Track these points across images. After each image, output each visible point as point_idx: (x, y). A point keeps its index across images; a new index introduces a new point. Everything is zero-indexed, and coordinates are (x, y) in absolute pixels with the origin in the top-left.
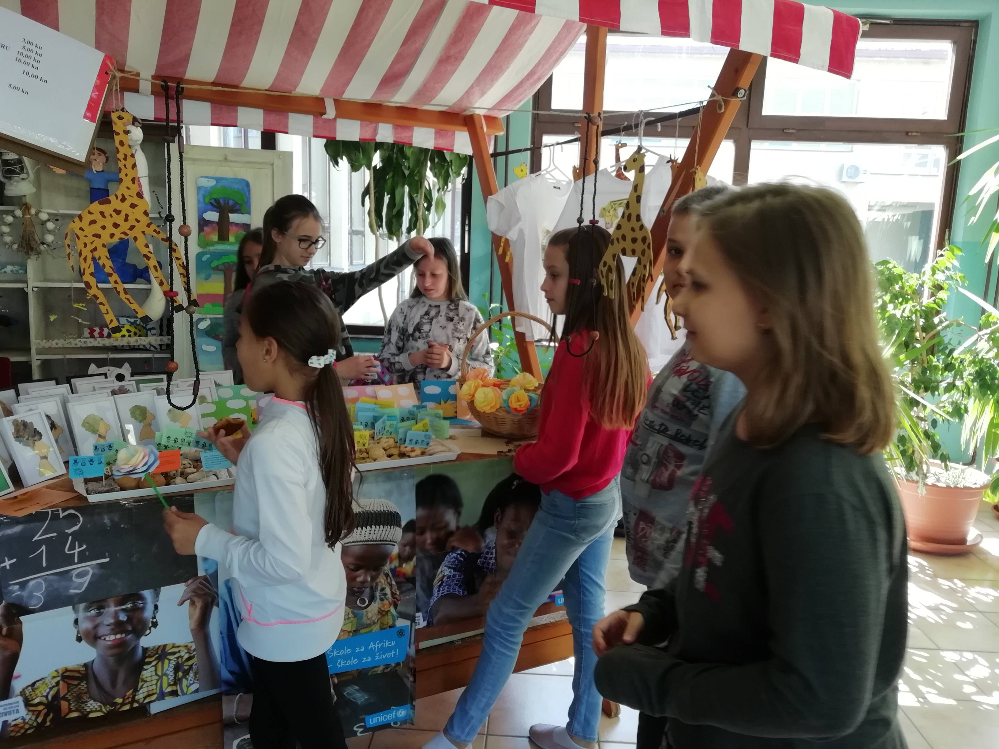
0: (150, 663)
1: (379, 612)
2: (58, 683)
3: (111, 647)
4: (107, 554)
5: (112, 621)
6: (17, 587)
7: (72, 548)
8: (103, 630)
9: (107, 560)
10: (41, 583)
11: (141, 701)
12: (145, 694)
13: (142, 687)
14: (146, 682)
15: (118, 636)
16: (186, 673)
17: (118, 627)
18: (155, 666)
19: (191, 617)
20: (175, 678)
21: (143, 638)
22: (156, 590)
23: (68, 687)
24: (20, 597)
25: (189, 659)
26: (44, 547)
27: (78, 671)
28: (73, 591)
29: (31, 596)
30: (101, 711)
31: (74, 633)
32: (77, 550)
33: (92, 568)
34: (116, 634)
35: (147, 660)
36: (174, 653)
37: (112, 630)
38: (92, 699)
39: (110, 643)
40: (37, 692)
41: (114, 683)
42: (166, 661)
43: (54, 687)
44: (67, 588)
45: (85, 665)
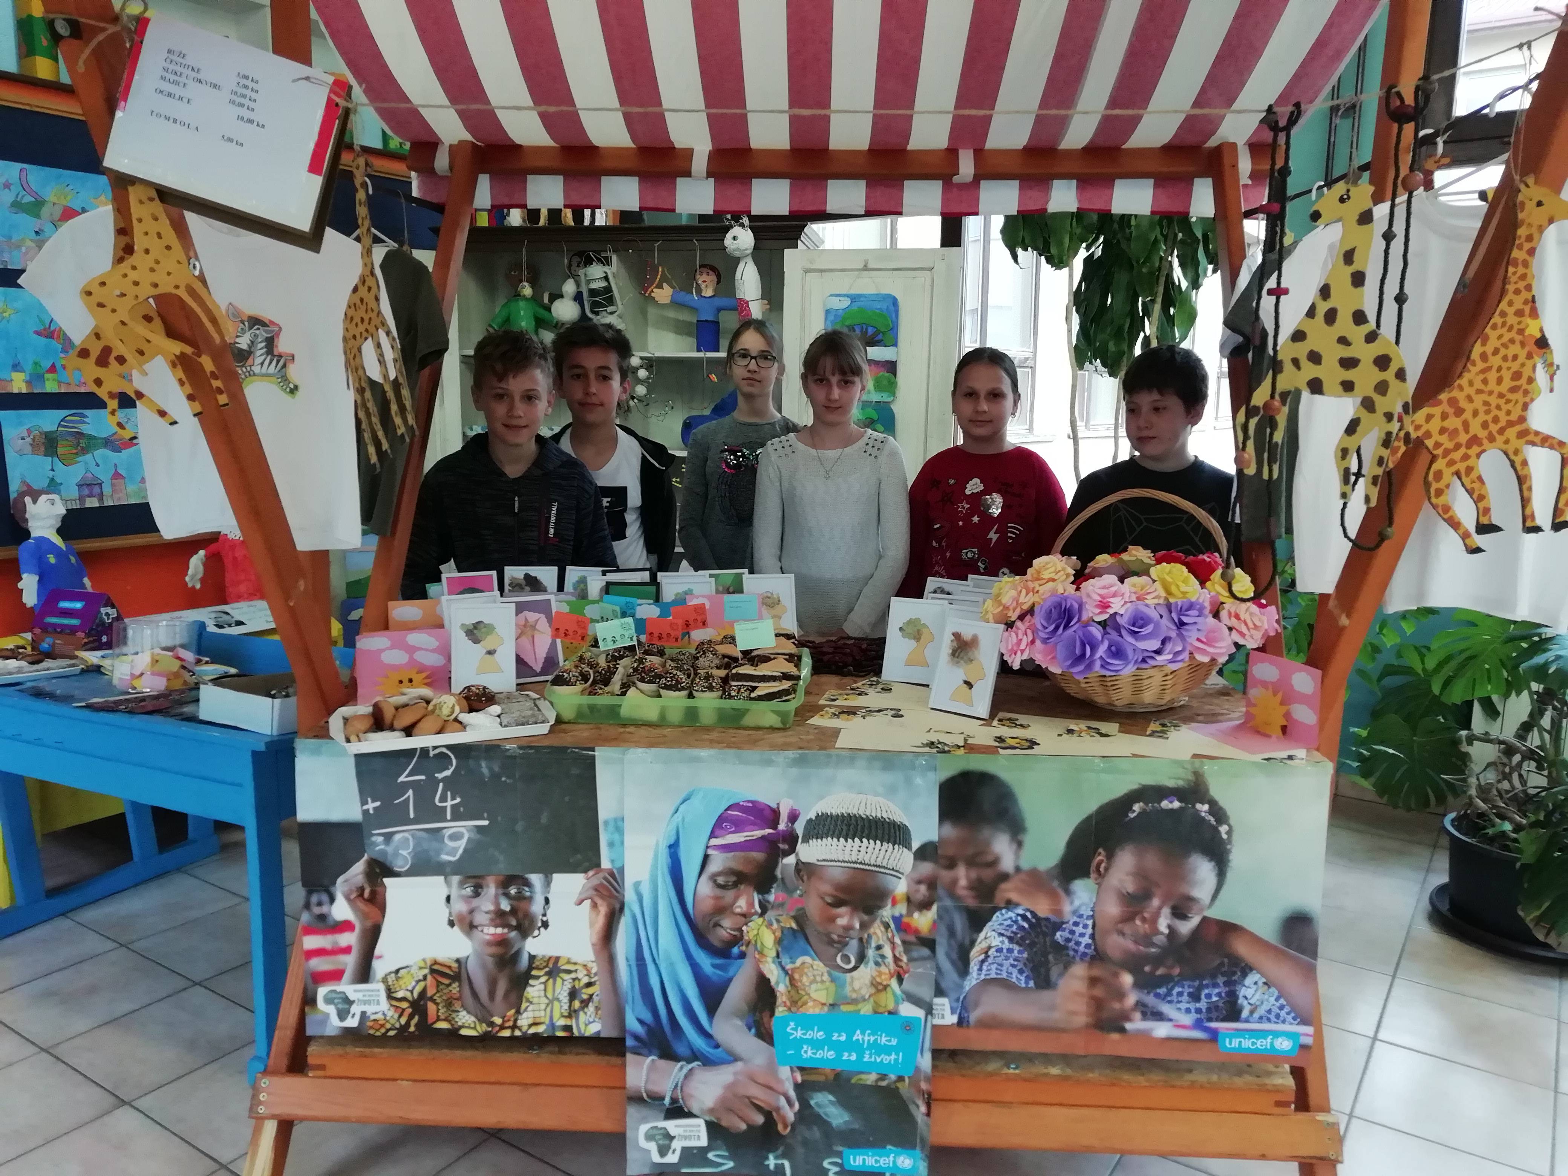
0: (537, 978)
1: (872, 984)
2: (425, 977)
3: (490, 944)
4: (485, 815)
5: (492, 908)
6: (381, 839)
7: (443, 799)
8: (481, 918)
9: (485, 823)
10: (407, 839)
11: (524, 1029)
12: (531, 1021)
13: (526, 1010)
14: (531, 1003)
15: (499, 930)
16: (585, 1003)
17: (500, 917)
18: (545, 983)
19: (592, 925)
20: (570, 1006)
21: (530, 940)
22: (546, 877)
23: (438, 986)
24: (384, 853)
25: (589, 985)
26: (410, 793)
27: (450, 967)
28: (445, 857)
29: (396, 854)
30: (475, 1028)
31: (443, 914)
32: (449, 803)
33: (468, 831)
34: (496, 926)
35: (534, 973)
36: (569, 972)
37: (492, 920)
38: (465, 1009)
39: (488, 937)
40: (401, 982)
41: (492, 994)
42: (559, 981)
43: (420, 981)
44: (439, 852)
45: (458, 961)
